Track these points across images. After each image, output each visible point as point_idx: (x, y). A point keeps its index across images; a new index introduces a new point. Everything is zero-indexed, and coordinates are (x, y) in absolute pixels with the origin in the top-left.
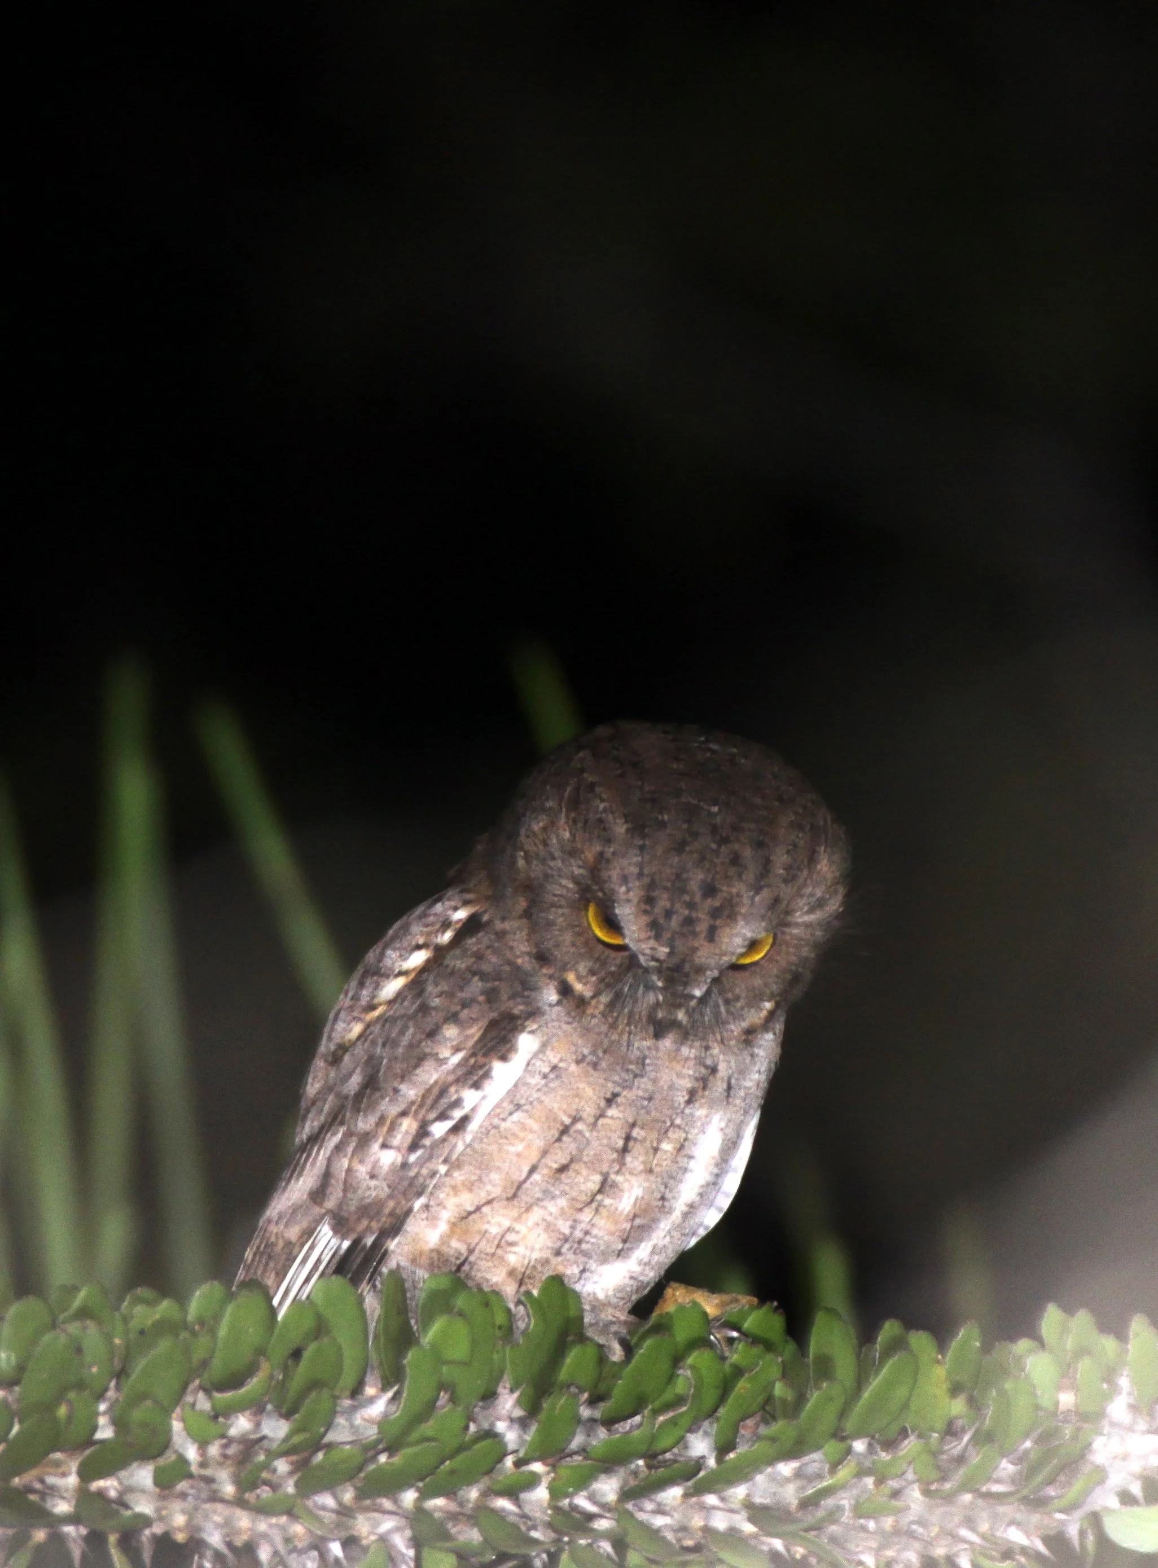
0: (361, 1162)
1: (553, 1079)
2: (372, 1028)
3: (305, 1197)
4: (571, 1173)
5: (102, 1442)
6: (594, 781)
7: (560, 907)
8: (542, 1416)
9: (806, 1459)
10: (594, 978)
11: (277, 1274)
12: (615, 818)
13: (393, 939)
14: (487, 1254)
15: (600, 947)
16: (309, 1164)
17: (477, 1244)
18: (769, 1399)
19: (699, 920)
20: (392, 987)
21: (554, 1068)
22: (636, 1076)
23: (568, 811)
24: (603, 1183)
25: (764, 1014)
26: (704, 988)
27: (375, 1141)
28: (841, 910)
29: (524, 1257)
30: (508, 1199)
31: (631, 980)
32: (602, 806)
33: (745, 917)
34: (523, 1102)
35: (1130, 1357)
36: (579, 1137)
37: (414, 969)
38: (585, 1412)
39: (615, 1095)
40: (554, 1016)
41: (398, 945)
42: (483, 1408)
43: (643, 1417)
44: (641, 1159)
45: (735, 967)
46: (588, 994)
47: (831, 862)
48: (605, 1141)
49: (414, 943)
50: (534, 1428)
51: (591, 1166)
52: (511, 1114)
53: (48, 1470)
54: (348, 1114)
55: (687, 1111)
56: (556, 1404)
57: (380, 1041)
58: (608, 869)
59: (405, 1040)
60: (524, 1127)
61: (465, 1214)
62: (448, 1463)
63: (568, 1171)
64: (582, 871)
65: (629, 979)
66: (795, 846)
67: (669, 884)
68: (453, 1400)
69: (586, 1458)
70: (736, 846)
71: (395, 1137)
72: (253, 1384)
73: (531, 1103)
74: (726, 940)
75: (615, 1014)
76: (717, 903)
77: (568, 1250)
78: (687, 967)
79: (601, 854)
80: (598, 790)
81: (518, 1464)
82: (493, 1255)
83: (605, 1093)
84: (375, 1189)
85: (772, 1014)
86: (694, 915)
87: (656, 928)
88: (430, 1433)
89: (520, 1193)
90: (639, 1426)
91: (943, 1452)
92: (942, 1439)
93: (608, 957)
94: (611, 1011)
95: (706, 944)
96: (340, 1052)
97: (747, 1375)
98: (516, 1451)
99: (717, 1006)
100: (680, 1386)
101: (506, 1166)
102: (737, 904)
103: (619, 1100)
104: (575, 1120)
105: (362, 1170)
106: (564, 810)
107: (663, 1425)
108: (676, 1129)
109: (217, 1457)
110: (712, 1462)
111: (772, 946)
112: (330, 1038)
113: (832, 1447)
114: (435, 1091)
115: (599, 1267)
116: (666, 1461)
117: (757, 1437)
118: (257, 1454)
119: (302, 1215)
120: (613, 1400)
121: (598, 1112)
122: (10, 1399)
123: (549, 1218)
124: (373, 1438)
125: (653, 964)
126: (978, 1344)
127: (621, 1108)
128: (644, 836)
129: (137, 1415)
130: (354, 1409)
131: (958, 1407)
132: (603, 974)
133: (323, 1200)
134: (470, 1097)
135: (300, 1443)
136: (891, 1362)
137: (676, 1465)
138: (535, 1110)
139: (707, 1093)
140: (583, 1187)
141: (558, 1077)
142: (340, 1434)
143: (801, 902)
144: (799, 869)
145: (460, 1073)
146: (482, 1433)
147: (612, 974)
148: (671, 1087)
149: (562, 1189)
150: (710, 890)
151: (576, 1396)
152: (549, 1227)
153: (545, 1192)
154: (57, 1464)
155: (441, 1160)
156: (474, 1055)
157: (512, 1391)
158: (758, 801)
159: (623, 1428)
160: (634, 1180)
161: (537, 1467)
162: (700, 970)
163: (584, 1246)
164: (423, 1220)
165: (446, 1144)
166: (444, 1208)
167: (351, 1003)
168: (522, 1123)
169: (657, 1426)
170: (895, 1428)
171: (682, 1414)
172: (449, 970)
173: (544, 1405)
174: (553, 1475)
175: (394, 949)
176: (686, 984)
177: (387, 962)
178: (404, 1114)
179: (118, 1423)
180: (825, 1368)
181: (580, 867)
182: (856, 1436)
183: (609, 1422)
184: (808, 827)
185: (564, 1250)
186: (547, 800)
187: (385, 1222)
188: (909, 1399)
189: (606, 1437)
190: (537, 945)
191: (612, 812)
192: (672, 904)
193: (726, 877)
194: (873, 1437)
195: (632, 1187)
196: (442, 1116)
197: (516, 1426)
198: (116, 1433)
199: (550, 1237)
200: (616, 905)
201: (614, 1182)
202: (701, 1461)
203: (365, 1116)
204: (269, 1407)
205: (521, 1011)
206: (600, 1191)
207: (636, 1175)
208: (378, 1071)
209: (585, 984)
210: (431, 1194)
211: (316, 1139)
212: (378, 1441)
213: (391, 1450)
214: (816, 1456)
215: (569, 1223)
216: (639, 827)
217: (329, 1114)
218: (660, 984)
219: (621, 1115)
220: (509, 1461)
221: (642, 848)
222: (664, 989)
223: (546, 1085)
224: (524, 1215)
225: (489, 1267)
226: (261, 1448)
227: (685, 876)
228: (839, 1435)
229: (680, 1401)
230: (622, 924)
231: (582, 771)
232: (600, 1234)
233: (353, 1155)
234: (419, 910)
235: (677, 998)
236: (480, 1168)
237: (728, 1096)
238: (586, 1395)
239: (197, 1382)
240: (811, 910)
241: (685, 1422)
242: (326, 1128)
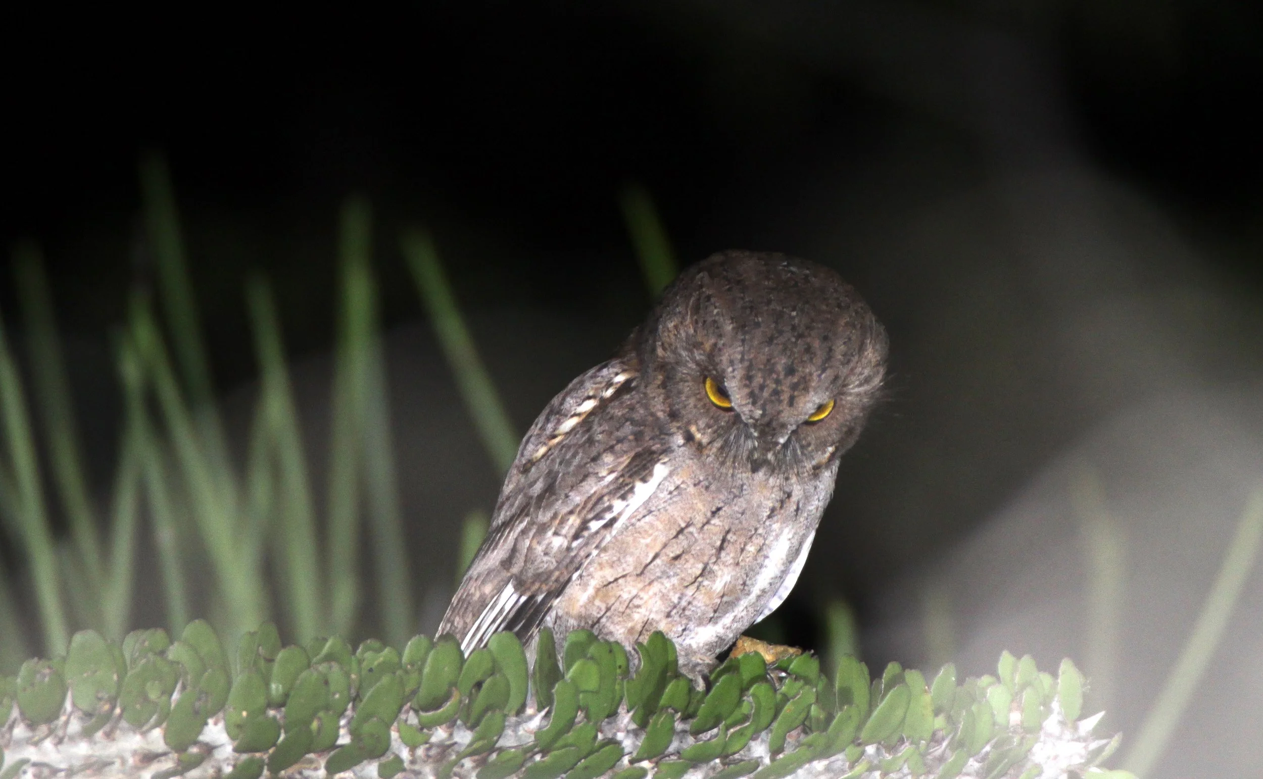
0: (539, 543)
1: (676, 495)
2: (553, 451)
3: (497, 563)
4: (682, 561)
5: (342, 746)
6: (710, 293)
7: (687, 381)
8: (649, 729)
9: (833, 758)
10: (710, 430)
11: (474, 615)
12: (724, 320)
13: (571, 390)
14: (619, 612)
15: (714, 408)
16: (502, 541)
17: (613, 604)
18: (808, 717)
19: (783, 391)
20: (569, 424)
21: (677, 488)
22: (735, 496)
23: (692, 315)
24: (704, 570)
25: (827, 455)
26: (786, 437)
27: (550, 530)
28: (882, 384)
29: (645, 616)
30: (638, 575)
31: (735, 432)
32: (715, 311)
33: (815, 389)
34: (653, 509)
35: (1059, 687)
36: (689, 536)
37: (585, 412)
38: (679, 726)
39: (719, 509)
40: (680, 453)
41: (575, 395)
42: (609, 723)
43: (719, 729)
44: (732, 555)
45: (808, 423)
46: (705, 440)
47: (875, 350)
48: (708, 541)
49: (586, 394)
50: (643, 737)
51: (697, 557)
52: (644, 516)
53: (304, 766)
54: (532, 510)
55: (768, 523)
56: (658, 721)
57: (558, 461)
58: (720, 356)
59: (576, 462)
60: (652, 526)
61: (605, 583)
62: (583, 761)
63: (680, 559)
64: (703, 357)
65: (734, 432)
66: (850, 339)
67: (762, 367)
68: (587, 717)
69: (679, 758)
70: (809, 340)
71: (563, 528)
72: (448, 706)
73: (659, 510)
74: (801, 405)
75: (724, 455)
76: (795, 380)
77: (675, 614)
78: (774, 424)
79: (715, 345)
80: (713, 300)
81: (632, 762)
82: (623, 613)
83: (712, 508)
84: (547, 562)
85: (833, 455)
86: (779, 388)
87: (753, 397)
88: (570, 741)
89: (645, 572)
90: (716, 736)
91: (929, 754)
92: (928, 745)
93: (719, 415)
94: (722, 453)
95: (788, 408)
96: (529, 465)
97: (791, 700)
98: (631, 753)
99: (794, 450)
100: (745, 709)
101: (637, 552)
102: (809, 380)
103: (721, 513)
104: (688, 526)
105: (539, 549)
106: (689, 313)
107: (733, 734)
108: (758, 536)
109: (422, 756)
110: (767, 761)
111: (834, 407)
112: (522, 455)
113: (851, 750)
114: (594, 499)
115: (696, 628)
116: (734, 760)
117: (799, 745)
118: (450, 755)
119: (494, 576)
120: (698, 717)
121: (705, 520)
122: (278, 716)
123: (664, 591)
124: (530, 744)
125: (751, 421)
126: (953, 679)
127: (722, 519)
128: (745, 333)
129: (367, 728)
130: (518, 724)
131: (939, 722)
132: (715, 427)
133: (510, 567)
134: (618, 505)
135: (481, 747)
136: (892, 691)
137: (742, 763)
138: (661, 516)
139: (782, 511)
140: (690, 571)
141: (679, 494)
142: (508, 741)
143: (853, 378)
144: (853, 356)
145: (611, 487)
146: (606, 740)
147: (722, 427)
148: (759, 506)
149: (675, 571)
150: (791, 371)
151: (673, 716)
152: (664, 597)
153: (664, 572)
154: (311, 761)
155: (594, 546)
156: (622, 476)
157: (628, 711)
158: (824, 307)
159: (705, 737)
160: (726, 570)
161: (645, 764)
162: (783, 426)
163: (687, 613)
164: (577, 585)
165: (598, 535)
166: (592, 577)
167: (539, 432)
168: (651, 523)
169: (729, 736)
170: (895, 738)
171: (746, 727)
172: (609, 416)
173: (651, 721)
174: (656, 769)
175: (572, 398)
176: (773, 435)
177: (566, 406)
178: (571, 512)
179: (353, 733)
180: (846, 696)
181: (701, 354)
182: (867, 743)
183: (696, 733)
184: (859, 326)
185: (673, 613)
186: (677, 306)
187: (551, 586)
188: (904, 718)
189: (694, 743)
190: (670, 406)
191: (723, 315)
192: (765, 381)
193: (802, 361)
194: (879, 743)
195: (724, 574)
196: (598, 517)
197: (631, 735)
198: (352, 740)
199: (664, 604)
200: (725, 380)
201: (711, 569)
202: (759, 760)
203: (544, 512)
204: (459, 722)
205: (658, 448)
206: (701, 575)
207: (727, 566)
208: (555, 481)
209: (703, 434)
210: (585, 568)
211: (508, 524)
212: (535, 746)
213: (544, 752)
214: (840, 756)
215: (677, 595)
216: (742, 327)
217: (518, 507)
218: (756, 434)
219: (721, 524)
220: (626, 760)
221: (743, 341)
222: (758, 438)
223: (671, 499)
224: (647, 587)
225: (620, 621)
226: (453, 750)
227: (773, 361)
228: (857, 743)
229: (746, 718)
230: (730, 393)
231: (701, 286)
232: (699, 605)
233: (533, 537)
234: (591, 372)
235: (767, 443)
236: (619, 552)
237: (797, 515)
238: (679, 714)
239: (409, 704)
240: (860, 385)
241: (749, 733)
242: (516, 517)
